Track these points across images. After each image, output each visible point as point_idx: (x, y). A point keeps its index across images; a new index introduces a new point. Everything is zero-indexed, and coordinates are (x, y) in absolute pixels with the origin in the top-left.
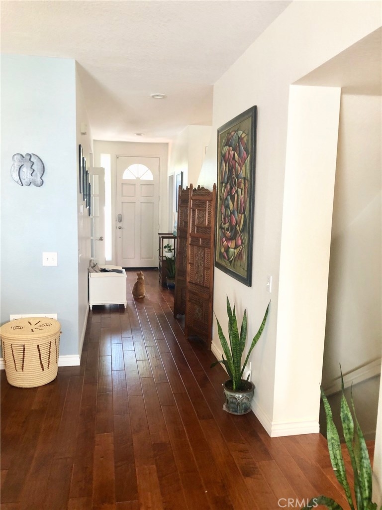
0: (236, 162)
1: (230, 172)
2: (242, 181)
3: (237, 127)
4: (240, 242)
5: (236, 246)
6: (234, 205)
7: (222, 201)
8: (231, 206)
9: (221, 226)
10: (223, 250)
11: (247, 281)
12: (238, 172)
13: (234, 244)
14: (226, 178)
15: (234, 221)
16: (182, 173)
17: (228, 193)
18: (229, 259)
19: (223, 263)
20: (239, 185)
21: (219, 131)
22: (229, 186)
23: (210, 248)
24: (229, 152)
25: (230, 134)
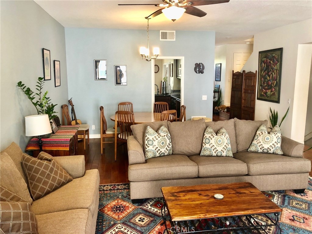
0: (271, 64)
1: (268, 67)
2: (275, 70)
3: (271, 53)
4: (274, 90)
5: (271, 92)
6: (270, 78)
7: (262, 76)
8: (268, 78)
9: (261, 85)
10: (262, 93)
11: (278, 102)
12: (272, 67)
13: (270, 91)
14: (265, 69)
15: (270, 83)
16: (221, 64)
17: (266, 74)
18: (267, 96)
19: (263, 98)
20: (273, 71)
21: (260, 52)
22: (266, 72)
23: (254, 93)
24: (267, 60)
25: (268, 54)
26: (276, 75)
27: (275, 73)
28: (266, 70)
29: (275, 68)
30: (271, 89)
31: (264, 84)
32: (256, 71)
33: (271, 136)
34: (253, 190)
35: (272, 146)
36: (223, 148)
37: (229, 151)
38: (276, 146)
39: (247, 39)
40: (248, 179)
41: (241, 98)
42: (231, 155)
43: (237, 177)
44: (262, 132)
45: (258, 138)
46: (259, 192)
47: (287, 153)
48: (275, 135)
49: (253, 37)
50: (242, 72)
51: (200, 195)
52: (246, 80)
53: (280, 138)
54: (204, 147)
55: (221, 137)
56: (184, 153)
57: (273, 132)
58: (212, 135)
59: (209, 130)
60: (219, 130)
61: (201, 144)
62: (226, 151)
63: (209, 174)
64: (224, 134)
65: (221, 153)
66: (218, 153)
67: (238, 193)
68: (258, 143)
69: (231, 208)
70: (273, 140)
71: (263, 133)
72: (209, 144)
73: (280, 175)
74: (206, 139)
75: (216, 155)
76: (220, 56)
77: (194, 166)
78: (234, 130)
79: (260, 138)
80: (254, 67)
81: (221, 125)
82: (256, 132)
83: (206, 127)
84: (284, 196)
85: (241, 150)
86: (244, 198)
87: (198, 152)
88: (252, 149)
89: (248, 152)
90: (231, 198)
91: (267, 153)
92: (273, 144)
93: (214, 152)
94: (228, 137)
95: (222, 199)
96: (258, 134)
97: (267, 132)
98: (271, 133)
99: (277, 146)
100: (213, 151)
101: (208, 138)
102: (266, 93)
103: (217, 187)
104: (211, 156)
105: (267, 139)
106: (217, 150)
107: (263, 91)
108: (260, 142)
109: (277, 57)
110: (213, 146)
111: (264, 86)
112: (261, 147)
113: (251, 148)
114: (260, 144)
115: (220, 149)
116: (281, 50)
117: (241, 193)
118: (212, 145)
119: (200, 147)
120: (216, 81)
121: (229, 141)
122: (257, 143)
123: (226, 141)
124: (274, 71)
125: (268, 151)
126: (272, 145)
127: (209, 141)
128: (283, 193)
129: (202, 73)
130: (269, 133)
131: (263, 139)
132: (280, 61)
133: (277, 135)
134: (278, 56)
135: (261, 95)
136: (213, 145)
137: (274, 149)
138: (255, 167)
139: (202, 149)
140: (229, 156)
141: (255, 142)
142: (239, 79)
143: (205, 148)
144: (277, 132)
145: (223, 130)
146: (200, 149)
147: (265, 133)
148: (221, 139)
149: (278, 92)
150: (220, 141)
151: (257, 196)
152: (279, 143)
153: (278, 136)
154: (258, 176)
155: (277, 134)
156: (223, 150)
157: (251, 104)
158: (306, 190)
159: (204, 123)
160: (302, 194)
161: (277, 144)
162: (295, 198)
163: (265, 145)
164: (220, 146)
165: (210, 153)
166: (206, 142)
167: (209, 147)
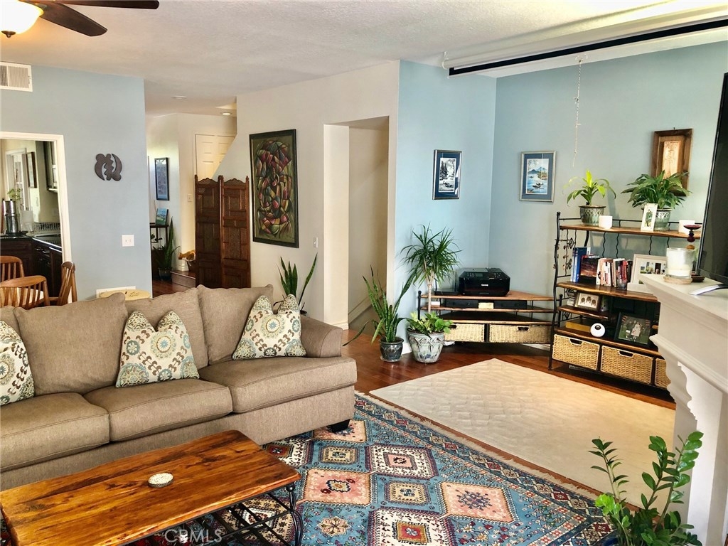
0: (276, 163)
1: (269, 169)
2: (285, 177)
3: (275, 139)
4: (285, 219)
5: (281, 223)
6: (276, 193)
7: (260, 191)
8: (273, 194)
9: (259, 210)
10: (264, 227)
11: (295, 244)
12: (279, 170)
13: (278, 221)
14: (264, 174)
15: (277, 204)
16: (167, 159)
17: (267, 185)
18: (272, 233)
19: (265, 237)
20: (282, 180)
21: (252, 137)
22: (268, 180)
23: (246, 227)
24: (267, 155)
25: (267, 142)
26: (288, 188)
27: (284, 183)
28: (266, 177)
29: (285, 171)
30: (280, 217)
31: (265, 207)
32: (247, 179)
33: (278, 318)
34: (241, 447)
35: (284, 339)
36: (175, 359)
37: (187, 365)
38: (292, 339)
40: (233, 423)
41: (218, 239)
42: (195, 373)
43: (208, 424)
44: (260, 312)
45: (252, 326)
46: (255, 447)
47: (313, 352)
48: (287, 317)
49: (235, 102)
50: (217, 181)
51: (112, 486)
52: (226, 197)
53: (299, 320)
54: (125, 364)
55: (167, 335)
56: (69, 387)
57: (284, 309)
58: (144, 332)
59: (137, 319)
60: (162, 317)
61: (117, 357)
62: (180, 366)
63: (138, 430)
64: (174, 327)
65: (170, 372)
66: (160, 374)
67: (208, 460)
68: (253, 338)
69: (191, 500)
70: (283, 328)
71: (264, 313)
72: (137, 355)
73: (300, 401)
74: (129, 342)
75: (156, 380)
76: (161, 140)
77: (97, 415)
78: (200, 315)
79: (258, 326)
80: (242, 170)
81: (167, 306)
82: (249, 313)
83: (130, 314)
84: (312, 443)
85: (217, 359)
86: (221, 469)
87: (110, 379)
88: (243, 351)
89: (233, 360)
90: (190, 476)
91: (275, 356)
92: (285, 336)
93: (150, 372)
94: (185, 331)
95: (170, 483)
96: (252, 318)
97: (270, 312)
98: (279, 312)
99: (294, 338)
100: (148, 370)
101: (134, 339)
102: (270, 226)
103: (158, 457)
104: (146, 384)
105: (271, 327)
106: (159, 367)
107: (264, 221)
108: (258, 335)
109: (286, 149)
111: (264, 211)
112: (260, 345)
113: (240, 352)
114: (259, 338)
115: (164, 363)
116: (292, 133)
117: (214, 460)
118: (145, 356)
119: (116, 366)
120: (158, 199)
121: (187, 341)
123: (180, 342)
124: (283, 178)
125: (276, 353)
126: (282, 338)
127: (138, 347)
128: (309, 439)
129: (117, 178)
130: (275, 313)
131: (265, 328)
133: (291, 316)
134: (288, 146)
135: (261, 231)
136: (147, 355)
138: (248, 392)
139: (121, 370)
140: (188, 377)
141: (246, 336)
142: (211, 194)
143: (127, 368)
144: (292, 309)
145: (172, 317)
146: (114, 371)
147: (267, 313)
148: (166, 339)
149: (293, 224)
150: (164, 344)
151: (250, 457)
152: (296, 331)
153: (294, 317)
154: (255, 412)
155: (290, 312)
156: (173, 364)
157: (241, 252)
158: (351, 422)
159: (124, 305)
160: (345, 432)
161: (293, 334)
162: (332, 444)
163: (268, 339)
164: (166, 357)
165: (142, 377)
166: (130, 351)
167: (139, 362)
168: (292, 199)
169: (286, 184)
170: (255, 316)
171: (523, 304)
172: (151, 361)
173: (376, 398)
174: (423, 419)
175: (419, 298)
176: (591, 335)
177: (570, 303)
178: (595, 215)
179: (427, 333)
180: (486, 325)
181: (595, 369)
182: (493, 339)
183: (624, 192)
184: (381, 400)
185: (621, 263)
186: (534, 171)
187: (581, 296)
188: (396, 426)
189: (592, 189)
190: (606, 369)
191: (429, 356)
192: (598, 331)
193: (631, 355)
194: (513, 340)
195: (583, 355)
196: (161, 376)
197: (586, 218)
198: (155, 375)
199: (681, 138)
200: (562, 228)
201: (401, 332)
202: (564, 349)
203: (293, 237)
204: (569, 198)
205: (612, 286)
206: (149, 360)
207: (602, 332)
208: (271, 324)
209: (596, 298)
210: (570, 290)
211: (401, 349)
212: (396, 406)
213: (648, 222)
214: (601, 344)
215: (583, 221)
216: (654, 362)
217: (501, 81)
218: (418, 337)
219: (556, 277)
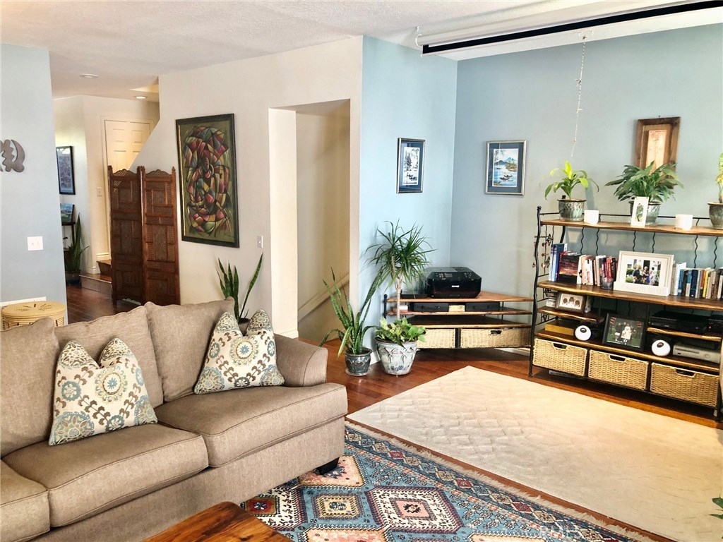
0: (210, 152)
1: (202, 159)
2: (221, 168)
3: (208, 124)
4: (222, 215)
5: (217, 220)
6: (210, 186)
7: (190, 183)
8: (206, 187)
9: (189, 205)
10: (195, 225)
11: (235, 244)
12: (214, 160)
13: (213, 218)
14: (194, 164)
15: (212, 199)
16: (71, 148)
17: (199, 177)
18: (206, 231)
19: (197, 236)
20: (217, 171)
21: (178, 122)
22: (200, 171)
23: (173, 225)
24: (198, 143)
25: (198, 128)
26: (225, 180)
27: (221, 175)
28: (197, 167)
29: (221, 161)
30: (215, 213)
31: (196, 201)
32: (174, 170)
33: (251, 340)
35: (258, 366)
36: (127, 401)
37: (142, 407)
38: (267, 364)
39: (139, 87)
41: (139, 239)
42: (152, 417)
43: (179, 485)
44: (227, 334)
45: (218, 351)
47: (293, 380)
48: (262, 338)
49: (157, 82)
50: (135, 172)
52: (148, 191)
53: (273, 340)
54: (61, 414)
55: (116, 371)
58: (85, 369)
59: (74, 352)
60: (104, 347)
61: (48, 404)
62: (134, 409)
64: (123, 359)
65: (121, 418)
66: (109, 422)
68: (220, 367)
70: (257, 352)
71: (232, 335)
72: (77, 401)
73: (287, 443)
74: (65, 384)
75: (104, 431)
76: (65, 125)
77: (31, 495)
78: (150, 340)
79: (225, 352)
80: (166, 157)
81: (109, 331)
82: (211, 334)
83: (62, 346)
84: (300, 491)
85: (175, 394)
87: (38, 433)
88: (207, 384)
89: (195, 394)
91: (248, 388)
92: (260, 362)
94: (136, 363)
96: (216, 341)
97: (239, 333)
99: (271, 363)
100: (92, 419)
101: (72, 380)
102: (203, 224)
104: (91, 437)
105: (243, 352)
106: (108, 414)
107: (195, 218)
108: (226, 362)
109: (222, 136)
110: (94, 402)
111: (195, 206)
112: (229, 375)
113: (204, 384)
114: (228, 367)
115: (113, 408)
116: (230, 118)
118: (89, 401)
119: (46, 416)
120: (61, 193)
121: (140, 377)
122: (218, 365)
123: (132, 379)
124: (219, 169)
125: (249, 383)
127: (79, 390)
129: (19, 169)
131: (234, 353)
132: (229, 145)
133: (265, 337)
134: (225, 133)
135: (192, 229)
136: (91, 400)
137: (262, 373)
138: (227, 440)
139: (56, 422)
140: (145, 423)
141: (211, 364)
142: (129, 188)
143: (63, 418)
144: (265, 328)
145: (118, 346)
146: (45, 424)
147: (237, 335)
148: (115, 377)
149: (232, 221)
150: (113, 383)
152: (272, 355)
153: (268, 338)
155: (264, 332)
156: (125, 407)
157: (167, 253)
158: (341, 460)
159: (53, 333)
160: (335, 473)
161: (269, 358)
162: (323, 491)
163: (239, 367)
164: (116, 399)
165: (86, 428)
166: (67, 396)
167: (80, 410)
168: (230, 192)
169: (223, 176)
170: (221, 339)
171: (495, 306)
172: (96, 407)
173: (356, 423)
174: (419, 448)
175: (385, 302)
176: (574, 338)
177: (550, 304)
178: (576, 210)
179: (400, 343)
180: (457, 329)
181: (583, 375)
182: (464, 345)
183: (608, 184)
184: (363, 426)
185: (605, 260)
186: (501, 162)
187: (563, 296)
188: (391, 460)
189: (571, 181)
190: (595, 374)
191: (401, 368)
192: (583, 334)
193: (623, 360)
194: (486, 345)
195: (570, 360)
196: (110, 425)
197: (565, 212)
198: (103, 424)
199: (669, 126)
200: (542, 224)
201: (367, 342)
202: (545, 353)
203: (232, 234)
204: (548, 191)
205: (595, 285)
206: (94, 406)
207: (588, 334)
208: (243, 348)
209: (581, 299)
210: (547, 290)
211: (369, 361)
212: (384, 434)
213: (638, 216)
214: (589, 348)
215: (562, 216)
216: (650, 367)
217: (462, 64)
218: (389, 347)
219: (537, 277)
